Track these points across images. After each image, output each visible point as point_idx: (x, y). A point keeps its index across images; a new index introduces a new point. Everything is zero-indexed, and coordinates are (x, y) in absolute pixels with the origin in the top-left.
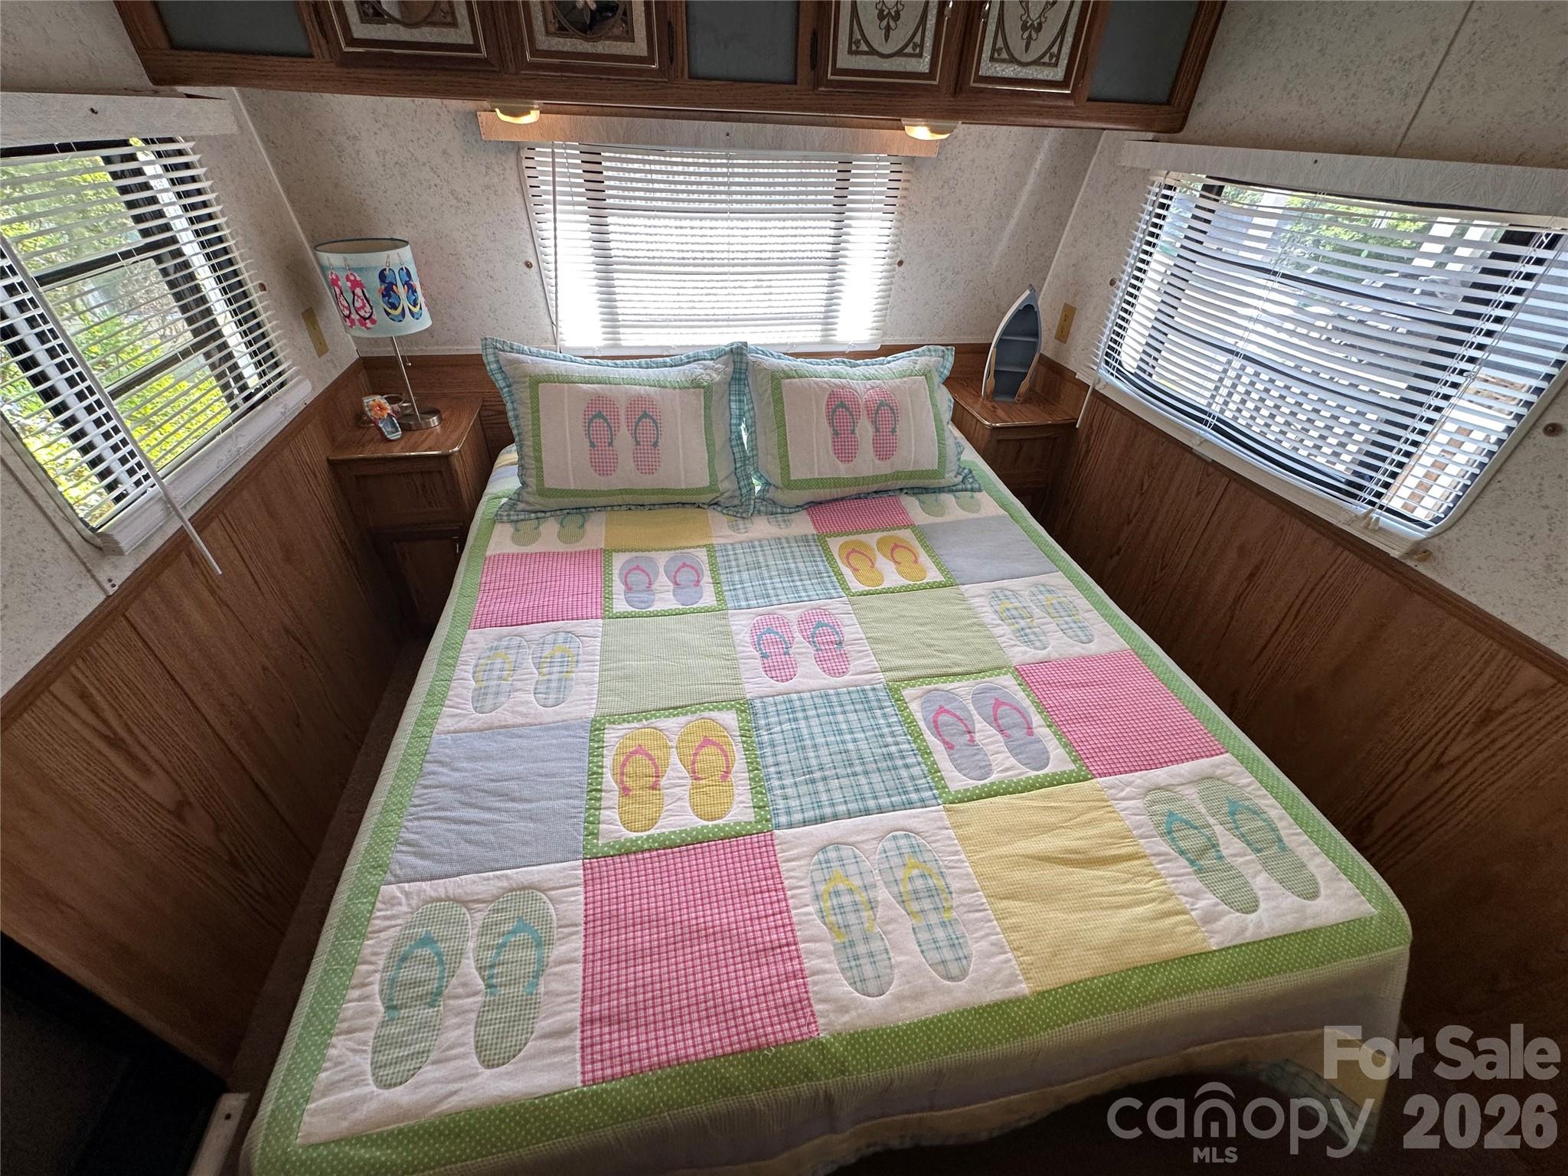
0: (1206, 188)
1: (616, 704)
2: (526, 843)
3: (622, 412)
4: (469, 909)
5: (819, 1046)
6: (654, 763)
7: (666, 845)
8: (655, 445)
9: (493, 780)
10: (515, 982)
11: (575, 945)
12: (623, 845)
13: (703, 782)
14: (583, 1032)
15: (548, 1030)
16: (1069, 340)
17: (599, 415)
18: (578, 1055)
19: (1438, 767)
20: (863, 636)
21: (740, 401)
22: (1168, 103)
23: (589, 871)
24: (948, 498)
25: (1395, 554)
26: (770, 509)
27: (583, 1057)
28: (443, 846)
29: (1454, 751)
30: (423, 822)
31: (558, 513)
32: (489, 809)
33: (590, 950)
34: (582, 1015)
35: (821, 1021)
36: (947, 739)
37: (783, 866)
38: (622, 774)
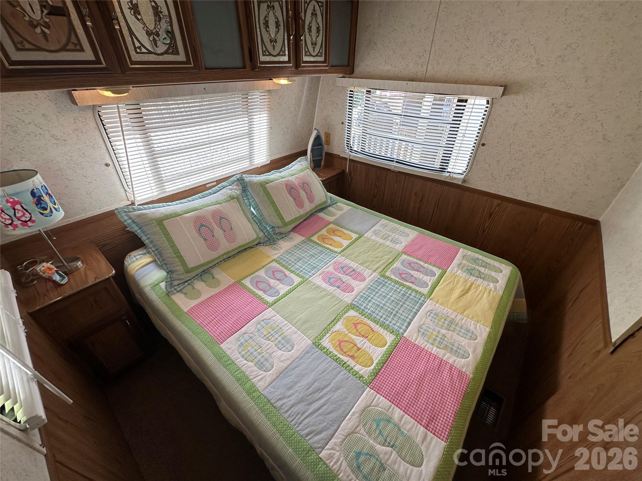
0: (367, 91)
1: (314, 333)
2: (346, 398)
3: (211, 220)
4: (356, 433)
5: (473, 379)
6: (350, 342)
7: (384, 363)
8: (231, 229)
9: (309, 388)
10: (397, 438)
11: (397, 413)
12: (374, 373)
13: (369, 337)
14: (429, 431)
15: (422, 439)
16: (331, 144)
17: (202, 225)
18: (436, 437)
19: (484, 231)
20: (357, 264)
21: (248, 199)
22: (348, 66)
23: (374, 388)
24: (330, 209)
25: (460, 183)
26: (281, 236)
27: (437, 436)
28: (322, 423)
29: (486, 225)
30: (304, 423)
31: (196, 277)
32: (320, 398)
33: (403, 409)
34: (424, 427)
35: (468, 373)
36: (410, 281)
37: (417, 343)
38: (345, 353)
